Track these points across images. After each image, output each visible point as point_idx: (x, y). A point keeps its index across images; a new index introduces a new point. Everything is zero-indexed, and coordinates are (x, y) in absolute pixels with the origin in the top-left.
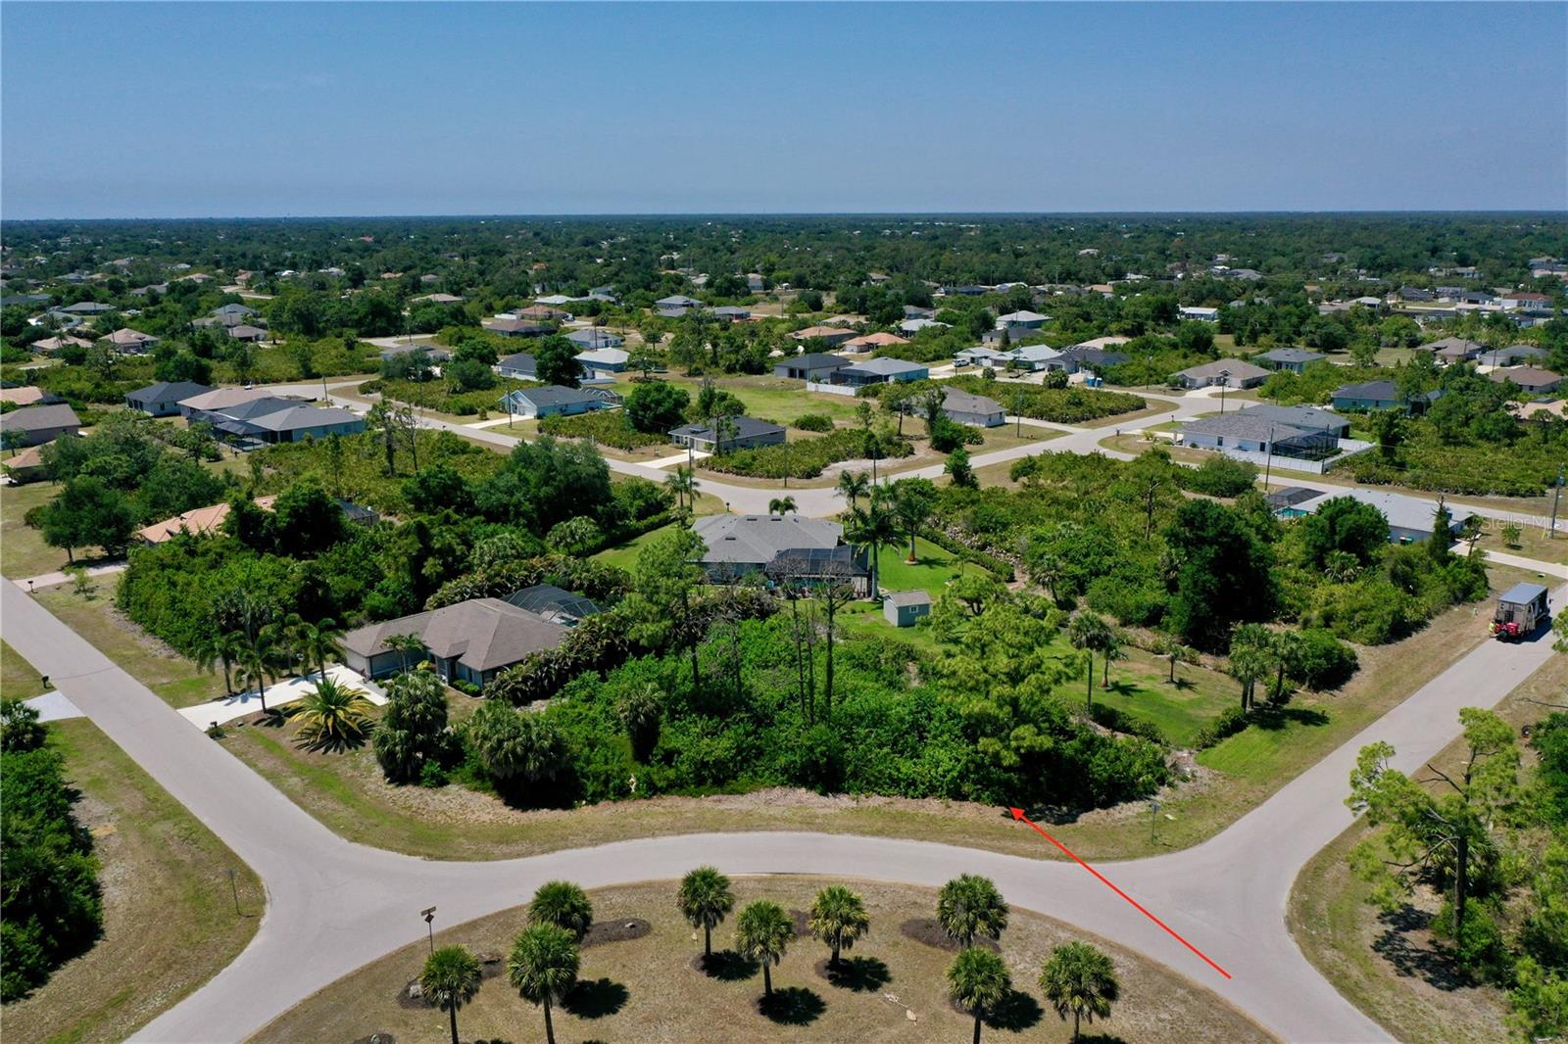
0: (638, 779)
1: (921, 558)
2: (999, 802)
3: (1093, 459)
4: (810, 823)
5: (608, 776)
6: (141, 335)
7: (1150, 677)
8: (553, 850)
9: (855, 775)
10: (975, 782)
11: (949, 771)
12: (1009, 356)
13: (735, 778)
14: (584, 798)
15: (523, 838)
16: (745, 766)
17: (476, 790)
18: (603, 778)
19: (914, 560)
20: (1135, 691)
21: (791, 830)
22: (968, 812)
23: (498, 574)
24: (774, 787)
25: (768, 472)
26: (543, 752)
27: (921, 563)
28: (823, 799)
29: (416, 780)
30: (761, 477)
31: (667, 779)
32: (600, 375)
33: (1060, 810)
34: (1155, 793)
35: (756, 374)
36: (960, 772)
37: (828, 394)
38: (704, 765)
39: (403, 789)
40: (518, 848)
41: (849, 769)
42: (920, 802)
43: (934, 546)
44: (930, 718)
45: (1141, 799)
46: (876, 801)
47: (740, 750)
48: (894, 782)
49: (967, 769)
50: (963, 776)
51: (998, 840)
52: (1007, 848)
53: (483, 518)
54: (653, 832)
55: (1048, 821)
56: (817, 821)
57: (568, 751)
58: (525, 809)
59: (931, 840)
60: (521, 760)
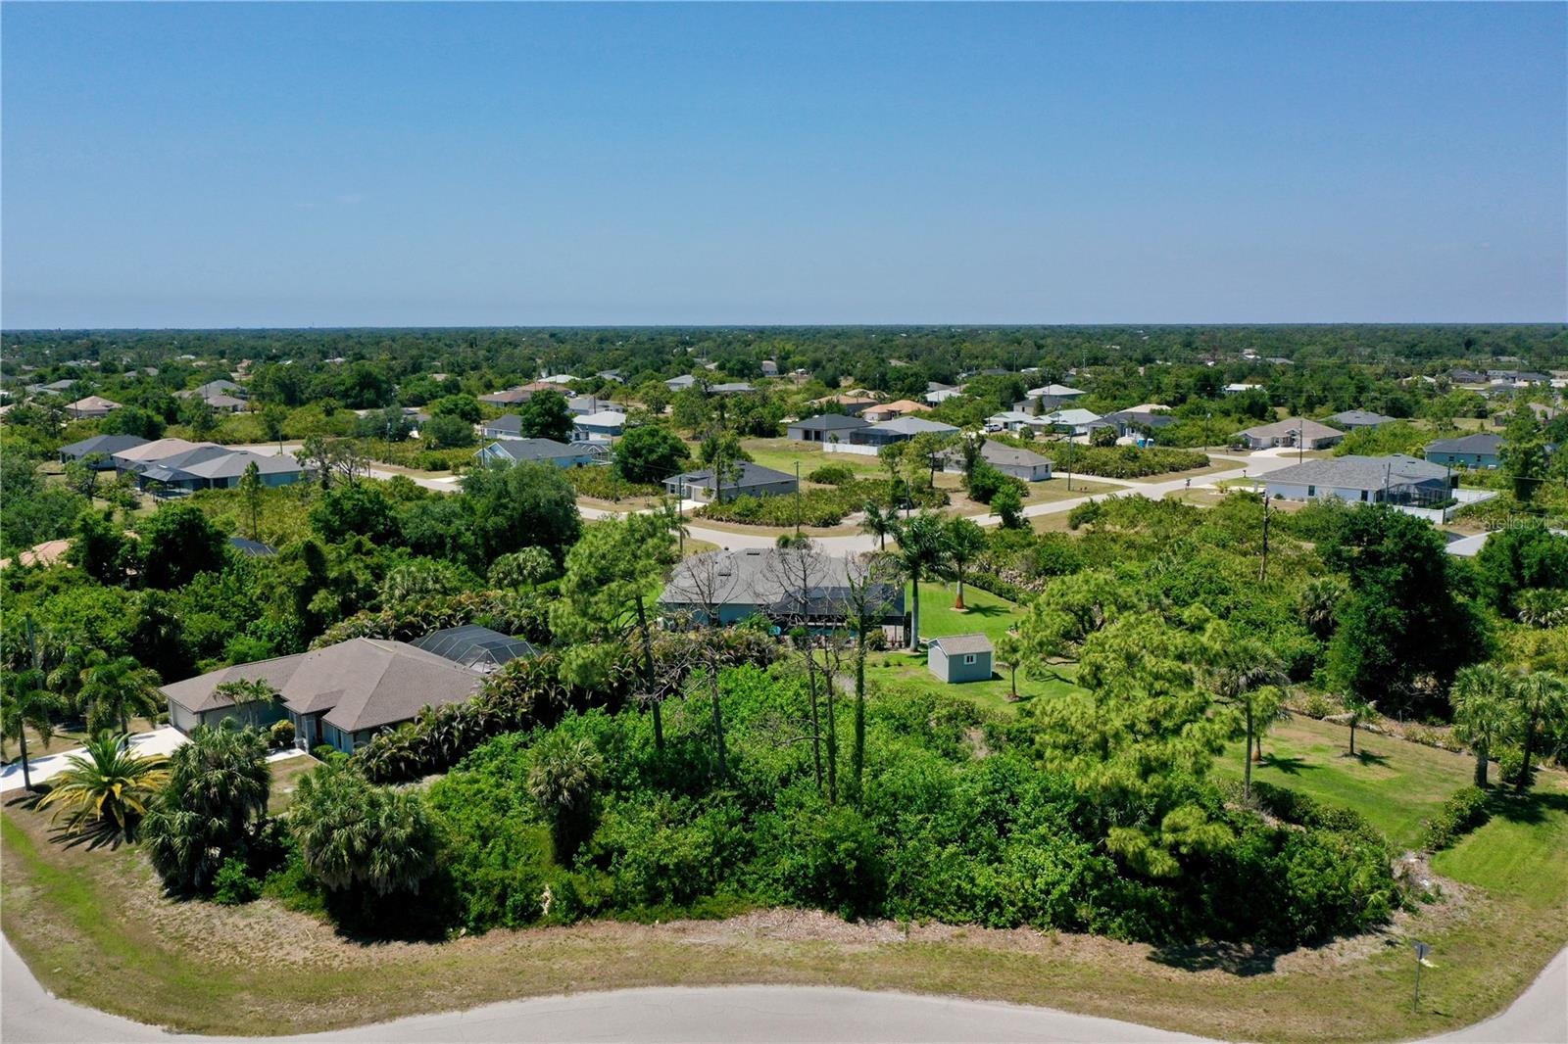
0: (554, 893)
1: (972, 606)
2: (1138, 935)
3: (1167, 505)
4: (829, 971)
5: (505, 888)
6: (108, 403)
7: (1317, 749)
8: (392, 1016)
9: (902, 889)
10: (1097, 902)
11: (1054, 884)
12: (1046, 420)
13: (710, 893)
14: (464, 923)
15: (347, 994)
16: (727, 872)
17: (296, 908)
18: (497, 890)
19: (962, 607)
20: (1302, 766)
21: (797, 982)
22: (1090, 951)
23: (411, 612)
24: (772, 907)
25: (777, 519)
26: (395, 846)
27: (972, 611)
28: (850, 928)
29: (207, 892)
30: (768, 525)
31: (601, 893)
32: (594, 437)
33: (1241, 950)
34: (1387, 922)
35: (767, 437)
36: (1073, 885)
37: (846, 454)
38: (662, 870)
39: (185, 907)
40: (332, 1011)
41: (893, 879)
42: (1009, 934)
43: (985, 593)
44: (1014, 800)
45: (1369, 932)
46: (936, 932)
47: (719, 847)
48: (966, 901)
49: (1082, 881)
50: (1078, 891)
51: (1152, 1002)
52: (1168, 1018)
53: (409, 550)
54: (564, 984)
55: (1226, 970)
56: (842, 966)
57: (444, 846)
58: (366, 943)
59: (1036, 1003)
60: (362, 860)
